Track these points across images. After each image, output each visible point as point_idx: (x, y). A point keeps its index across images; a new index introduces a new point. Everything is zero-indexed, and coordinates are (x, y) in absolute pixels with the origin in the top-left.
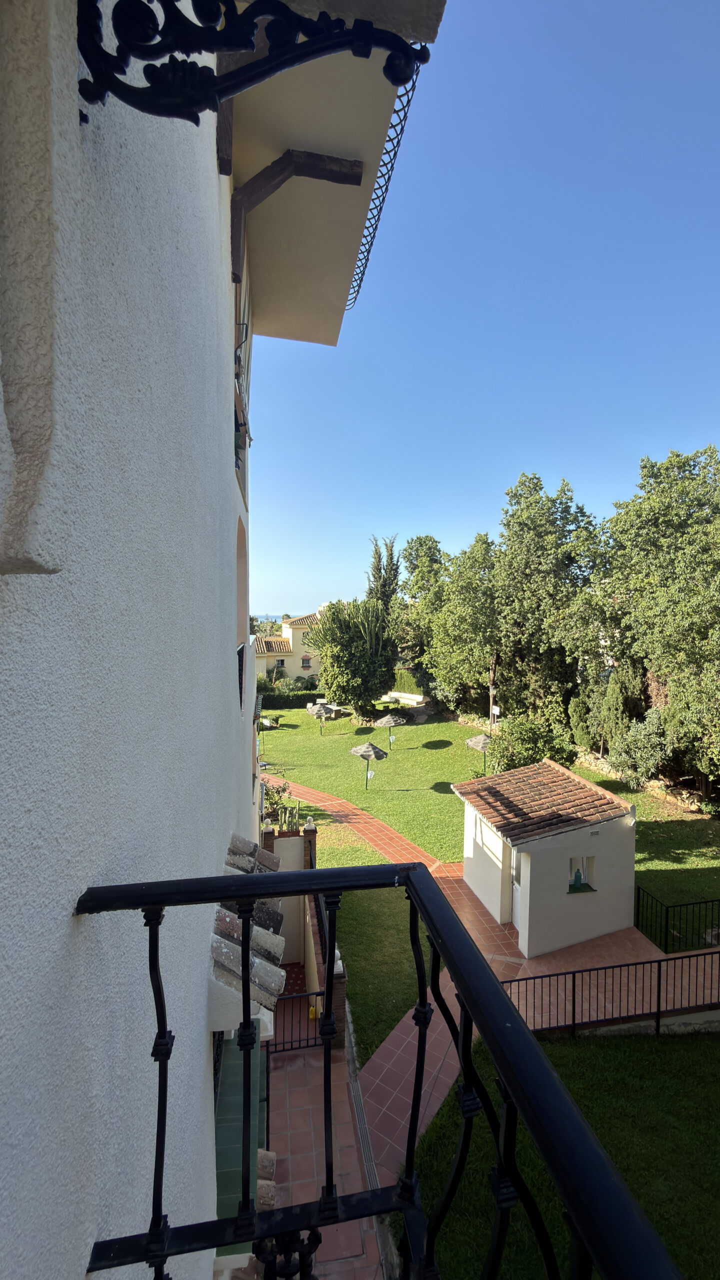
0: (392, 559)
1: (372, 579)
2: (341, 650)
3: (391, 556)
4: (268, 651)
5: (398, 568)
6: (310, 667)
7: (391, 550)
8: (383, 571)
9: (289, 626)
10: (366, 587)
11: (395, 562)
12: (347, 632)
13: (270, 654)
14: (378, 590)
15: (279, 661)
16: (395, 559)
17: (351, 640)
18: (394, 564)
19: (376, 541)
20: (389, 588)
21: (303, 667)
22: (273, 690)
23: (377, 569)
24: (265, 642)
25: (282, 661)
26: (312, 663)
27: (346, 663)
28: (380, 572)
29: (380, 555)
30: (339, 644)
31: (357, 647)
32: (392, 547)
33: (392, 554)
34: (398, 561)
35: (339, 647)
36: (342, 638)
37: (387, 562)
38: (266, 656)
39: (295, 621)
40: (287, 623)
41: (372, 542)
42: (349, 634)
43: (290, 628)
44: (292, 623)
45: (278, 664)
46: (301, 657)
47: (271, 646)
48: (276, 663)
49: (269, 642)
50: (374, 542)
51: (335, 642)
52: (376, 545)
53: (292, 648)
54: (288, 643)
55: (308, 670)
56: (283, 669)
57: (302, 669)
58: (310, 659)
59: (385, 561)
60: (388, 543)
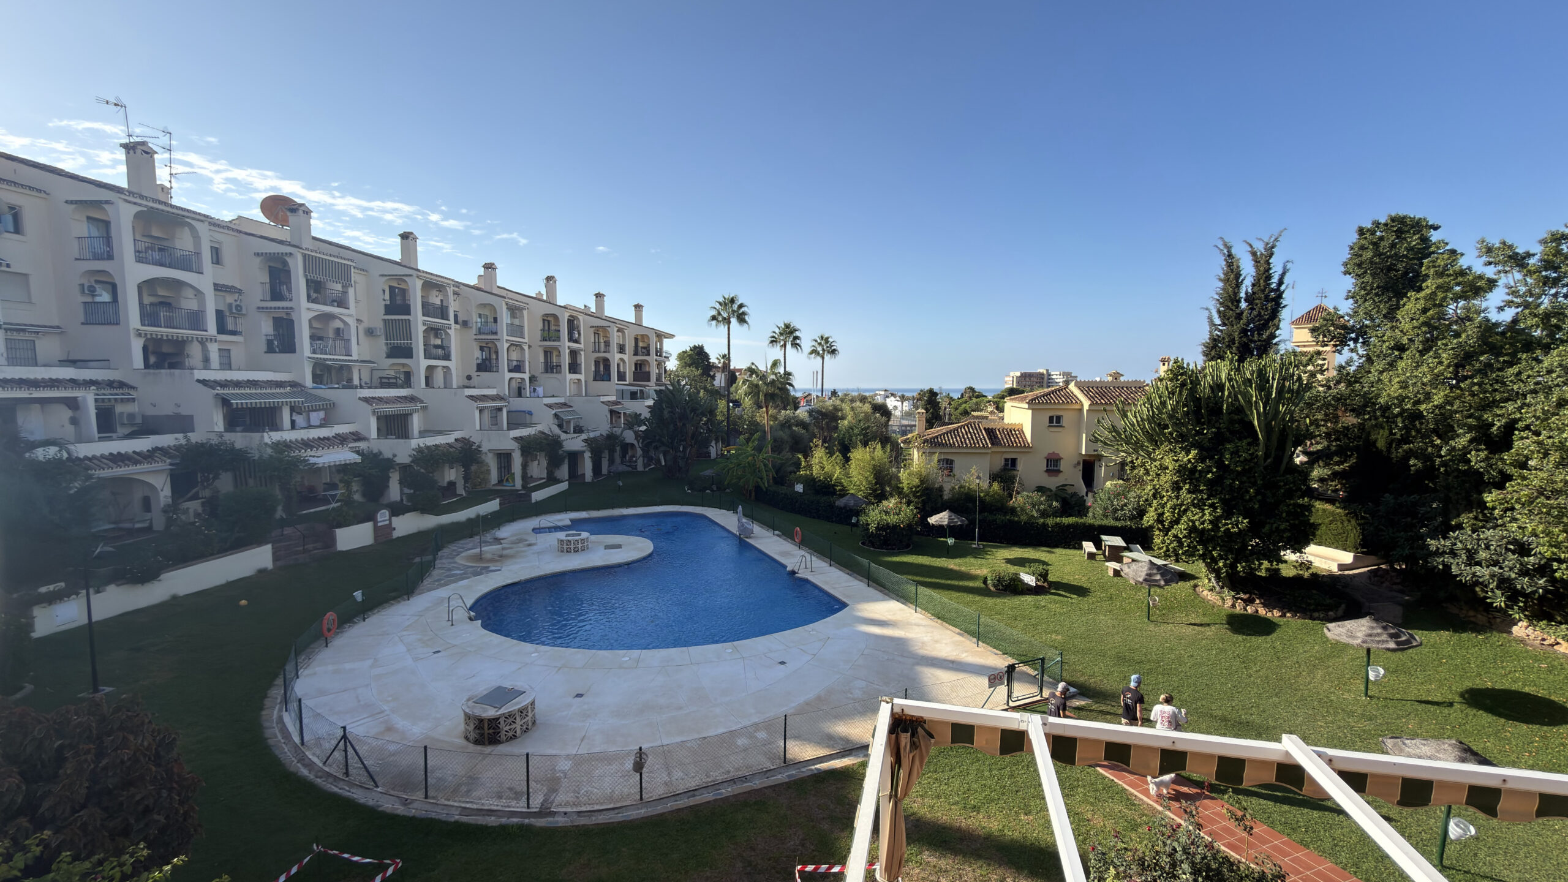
0: (1269, 278)
1: (1218, 321)
2: (1202, 459)
3: (1264, 274)
4: (992, 444)
5: (1280, 296)
6: (1059, 471)
7: (1269, 264)
8: (1243, 305)
9: (1026, 406)
10: (1204, 335)
11: (1274, 286)
12: (1209, 422)
13: (997, 449)
14: (1233, 341)
15: (1006, 460)
16: (1275, 279)
17: (1219, 439)
18: (1273, 290)
19: (1229, 248)
20: (1260, 335)
21: (1047, 471)
22: (1013, 510)
23: (1229, 300)
24: (985, 429)
25: (1014, 461)
26: (1063, 466)
27: (1211, 483)
28: (1238, 307)
29: (1238, 275)
30: (1194, 445)
31: (1235, 453)
32: (1271, 255)
33: (1268, 270)
34: (1280, 283)
35: (1194, 452)
36: (1199, 433)
37: (1253, 285)
38: (990, 451)
39: (1037, 398)
40: (1022, 400)
41: (1218, 251)
42: (1217, 425)
43: (1028, 409)
44: (1032, 400)
45: (1006, 465)
46: (1046, 455)
47: (996, 437)
48: (1003, 463)
49: (992, 429)
50: (1225, 251)
51: (1183, 441)
52: (1230, 255)
53: (1029, 441)
54: (1021, 432)
55: (1057, 476)
56: (1015, 472)
57: (1046, 475)
58: (1060, 459)
59: (1249, 284)
60: (1260, 247)
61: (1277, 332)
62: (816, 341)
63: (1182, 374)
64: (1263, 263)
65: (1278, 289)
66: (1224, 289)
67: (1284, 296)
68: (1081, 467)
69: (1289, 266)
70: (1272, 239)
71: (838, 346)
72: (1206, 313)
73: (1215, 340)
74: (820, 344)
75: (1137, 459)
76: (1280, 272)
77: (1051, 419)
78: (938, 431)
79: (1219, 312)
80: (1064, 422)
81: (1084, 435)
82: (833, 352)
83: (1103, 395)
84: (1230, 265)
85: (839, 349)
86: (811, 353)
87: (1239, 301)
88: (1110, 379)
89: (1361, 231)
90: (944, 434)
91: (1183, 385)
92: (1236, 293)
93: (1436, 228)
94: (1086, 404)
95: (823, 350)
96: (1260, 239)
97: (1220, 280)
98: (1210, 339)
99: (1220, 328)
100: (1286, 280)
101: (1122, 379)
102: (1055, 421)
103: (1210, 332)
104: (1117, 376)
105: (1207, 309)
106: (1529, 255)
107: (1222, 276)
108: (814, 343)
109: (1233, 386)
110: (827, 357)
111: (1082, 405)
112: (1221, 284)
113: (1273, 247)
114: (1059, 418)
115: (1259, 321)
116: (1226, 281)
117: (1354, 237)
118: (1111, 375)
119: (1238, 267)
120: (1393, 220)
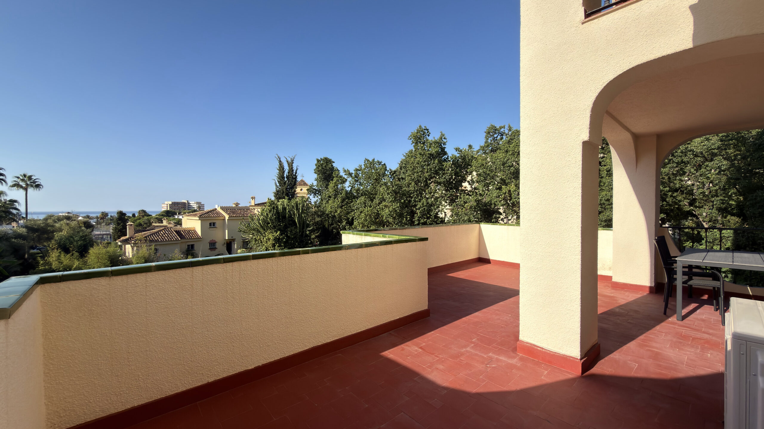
0: (293, 171)
1: (278, 185)
2: (281, 234)
3: (291, 170)
4: (180, 238)
5: (296, 177)
6: (216, 248)
7: (292, 166)
8: (286, 179)
10: (274, 189)
11: (294, 174)
12: (283, 220)
13: (183, 241)
14: (283, 192)
15: (188, 246)
16: (295, 172)
17: (286, 227)
18: (294, 175)
19: (280, 158)
20: (292, 190)
21: (210, 249)
23: (281, 177)
24: (174, 231)
25: (192, 246)
26: (217, 246)
27: (285, 243)
28: (284, 180)
29: (283, 169)
30: (278, 230)
31: (291, 231)
32: (293, 163)
33: (292, 168)
34: (296, 173)
35: (279, 232)
36: (279, 225)
37: (288, 173)
38: (180, 242)
39: (203, 214)
40: (195, 215)
41: (276, 159)
42: (285, 222)
43: (199, 220)
44: (201, 216)
45: (188, 248)
46: (209, 241)
47: (182, 235)
48: (187, 247)
49: (178, 231)
50: (279, 159)
51: (275, 228)
52: (280, 161)
53: (200, 235)
54: (195, 231)
55: (215, 251)
56: (194, 251)
57: (209, 250)
58: (216, 243)
59: (287, 172)
60: (290, 160)
61: (296, 190)
62: (18, 178)
63: (273, 204)
64: (291, 165)
65: (295, 175)
66: (279, 173)
67: (297, 177)
68: (226, 245)
69: (298, 167)
70: (293, 157)
71: (40, 182)
72: (274, 182)
73: (278, 191)
74: (23, 180)
75: (257, 237)
76: (296, 169)
77: (210, 224)
78: (144, 234)
79: (278, 181)
80: (217, 225)
81: (227, 231)
82: (38, 186)
83: (234, 213)
84: (280, 164)
85: (42, 184)
86: (14, 186)
87: (284, 178)
88: (234, 206)
89: (318, 161)
90: (150, 235)
91: (274, 208)
92: (283, 175)
93: (334, 162)
94: (227, 217)
95: (27, 185)
96: (289, 157)
97: (278, 169)
98: (276, 191)
99: (279, 187)
100: (298, 172)
101: (239, 205)
102: (213, 225)
103: (276, 188)
104: (237, 204)
105: (274, 180)
106: (352, 174)
107: (278, 168)
108: (16, 179)
109: (289, 208)
110: (30, 190)
111: (225, 217)
112: (278, 171)
113: (293, 160)
114: (214, 224)
115: (291, 185)
116: (280, 170)
117: (316, 162)
118: (235, 204)
119: (283, 166)
120: (325, 159)
